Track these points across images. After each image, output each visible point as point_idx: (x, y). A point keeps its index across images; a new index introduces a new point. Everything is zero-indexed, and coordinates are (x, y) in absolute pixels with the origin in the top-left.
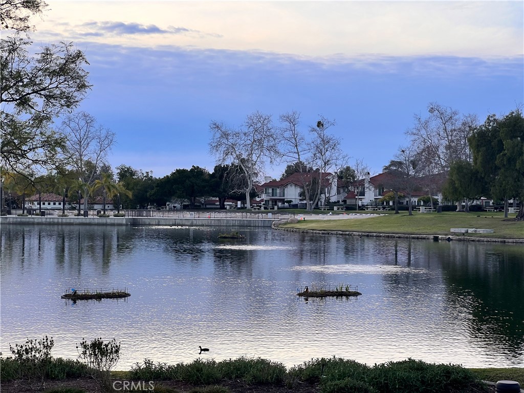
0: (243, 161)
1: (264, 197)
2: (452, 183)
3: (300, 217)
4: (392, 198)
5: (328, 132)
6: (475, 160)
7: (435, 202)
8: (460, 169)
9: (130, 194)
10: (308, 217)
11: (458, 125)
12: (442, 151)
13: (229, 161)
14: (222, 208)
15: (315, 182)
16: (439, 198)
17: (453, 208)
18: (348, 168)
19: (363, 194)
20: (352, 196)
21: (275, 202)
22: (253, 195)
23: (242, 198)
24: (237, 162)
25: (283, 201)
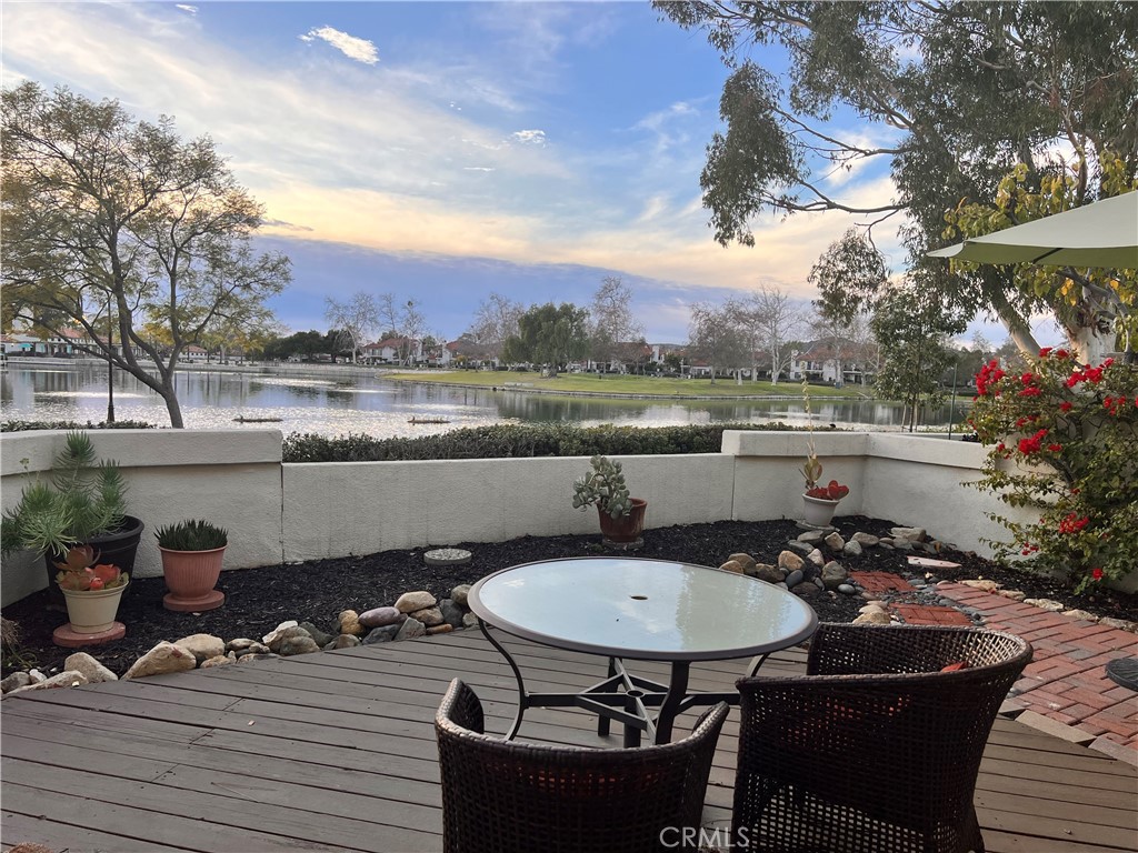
0: (350, 327)
1: (366, 355)
2: (507, 351)
3: (395, 371)
4: (462, 360)
5: (416, 310)
6: (523, 335)
7: (493, 364)
8: (512, 341)
9: (262, 350)
10: (401, 372)
11: (511, 310)
12: (499, 327)
13: (339, 328)
14: (334, 362)
15: (405, 346)
16: (497, 361)
17: (506, 369)
18: (430, 337)
19: (441, 356)
20: (433, 357)
21: (374, 359)
22: (358, 353)
23: (350, 355)
24: (345, 328)
25: (381, 359)
